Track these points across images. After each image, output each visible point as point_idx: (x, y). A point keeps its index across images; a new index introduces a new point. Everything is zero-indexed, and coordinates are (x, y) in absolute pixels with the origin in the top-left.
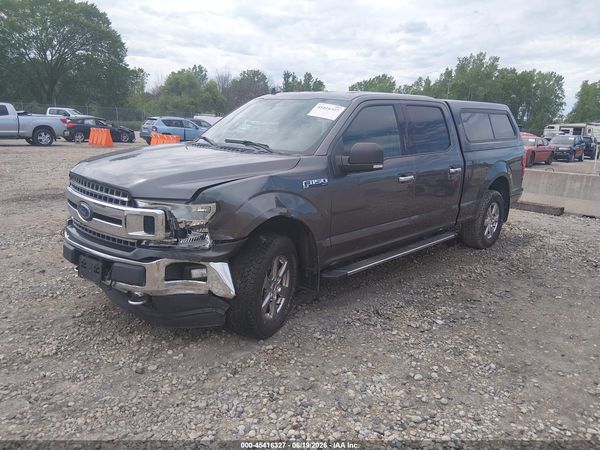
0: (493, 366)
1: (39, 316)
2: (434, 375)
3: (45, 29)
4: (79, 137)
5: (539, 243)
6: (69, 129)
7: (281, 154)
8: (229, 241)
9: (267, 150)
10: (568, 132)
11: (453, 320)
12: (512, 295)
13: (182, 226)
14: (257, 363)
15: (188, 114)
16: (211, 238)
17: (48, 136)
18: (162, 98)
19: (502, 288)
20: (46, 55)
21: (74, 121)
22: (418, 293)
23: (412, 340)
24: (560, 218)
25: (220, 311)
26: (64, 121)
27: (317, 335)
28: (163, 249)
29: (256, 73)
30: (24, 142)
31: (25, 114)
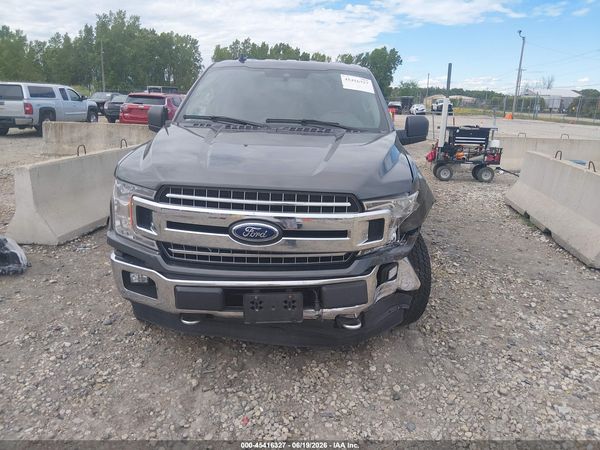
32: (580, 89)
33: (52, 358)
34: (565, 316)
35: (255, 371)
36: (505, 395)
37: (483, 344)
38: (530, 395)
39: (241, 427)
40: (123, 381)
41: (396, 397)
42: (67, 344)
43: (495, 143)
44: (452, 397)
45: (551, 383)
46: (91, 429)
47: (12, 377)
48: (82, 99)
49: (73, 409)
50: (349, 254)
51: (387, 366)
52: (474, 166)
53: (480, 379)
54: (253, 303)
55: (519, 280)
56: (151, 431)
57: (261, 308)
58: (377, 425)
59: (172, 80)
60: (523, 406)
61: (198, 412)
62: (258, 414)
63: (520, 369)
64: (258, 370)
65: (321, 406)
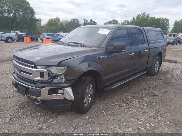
0: (168, 123)
1: (4, 106)
2: (148, 127)
3: (10, 7)
4: (21, 40)
5: (172, 73)
6: (17, 37)
7: (89, 47)
8: (72, 80)
9: (83, 46)
10: (171, 36)
11: (150, 103)
12: (168, 93)
13: (54, 75)
14: (83, 125)
15: (55, 32)
16: (65, 79)
17: (11, 40)
18: (47, 27)
19: (164, 90)
20: (10, 15)
21: (19, 35)
22: (136, 93)
23: (137, 113)
24: (175, 64)
25: (69, 105)
26: (16, 35)
27: (103, 111)
28: (47, 83)
29: (75, 20)
30: (4, 42)
31: (4, 33)
54: (18, 88)
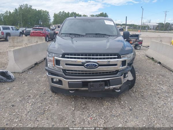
10: (56, 27)
32: (158, 23)
33: (30, 104)
34: (170, 85)
35: (90, 105)
36: (160, 107)
37: (150, 94)
38: (167, 107)
39: (90, 120)
40: (53, 110)
41: (131, 110)
42: (34, 100)
43: (140, 39)
44: (146, 109)
45: (172, 103)
46: (48, 123)
47: (20, 110)
48: (18, 30)
49: (41, 118)
50: (116, 70)
51: (126, 102)
52: (135, 45)
53: (152, 103)
54: (91, 85)
55: (155, 76)
56: (65, 123)
57: (93, 87)
58: (128, 118)
59: (42, 23)
60: (166, 110)
61: (77, 117)
62: (94, 116)
63: (162, 100)
64: (90, 104)
65: (111, 113)
